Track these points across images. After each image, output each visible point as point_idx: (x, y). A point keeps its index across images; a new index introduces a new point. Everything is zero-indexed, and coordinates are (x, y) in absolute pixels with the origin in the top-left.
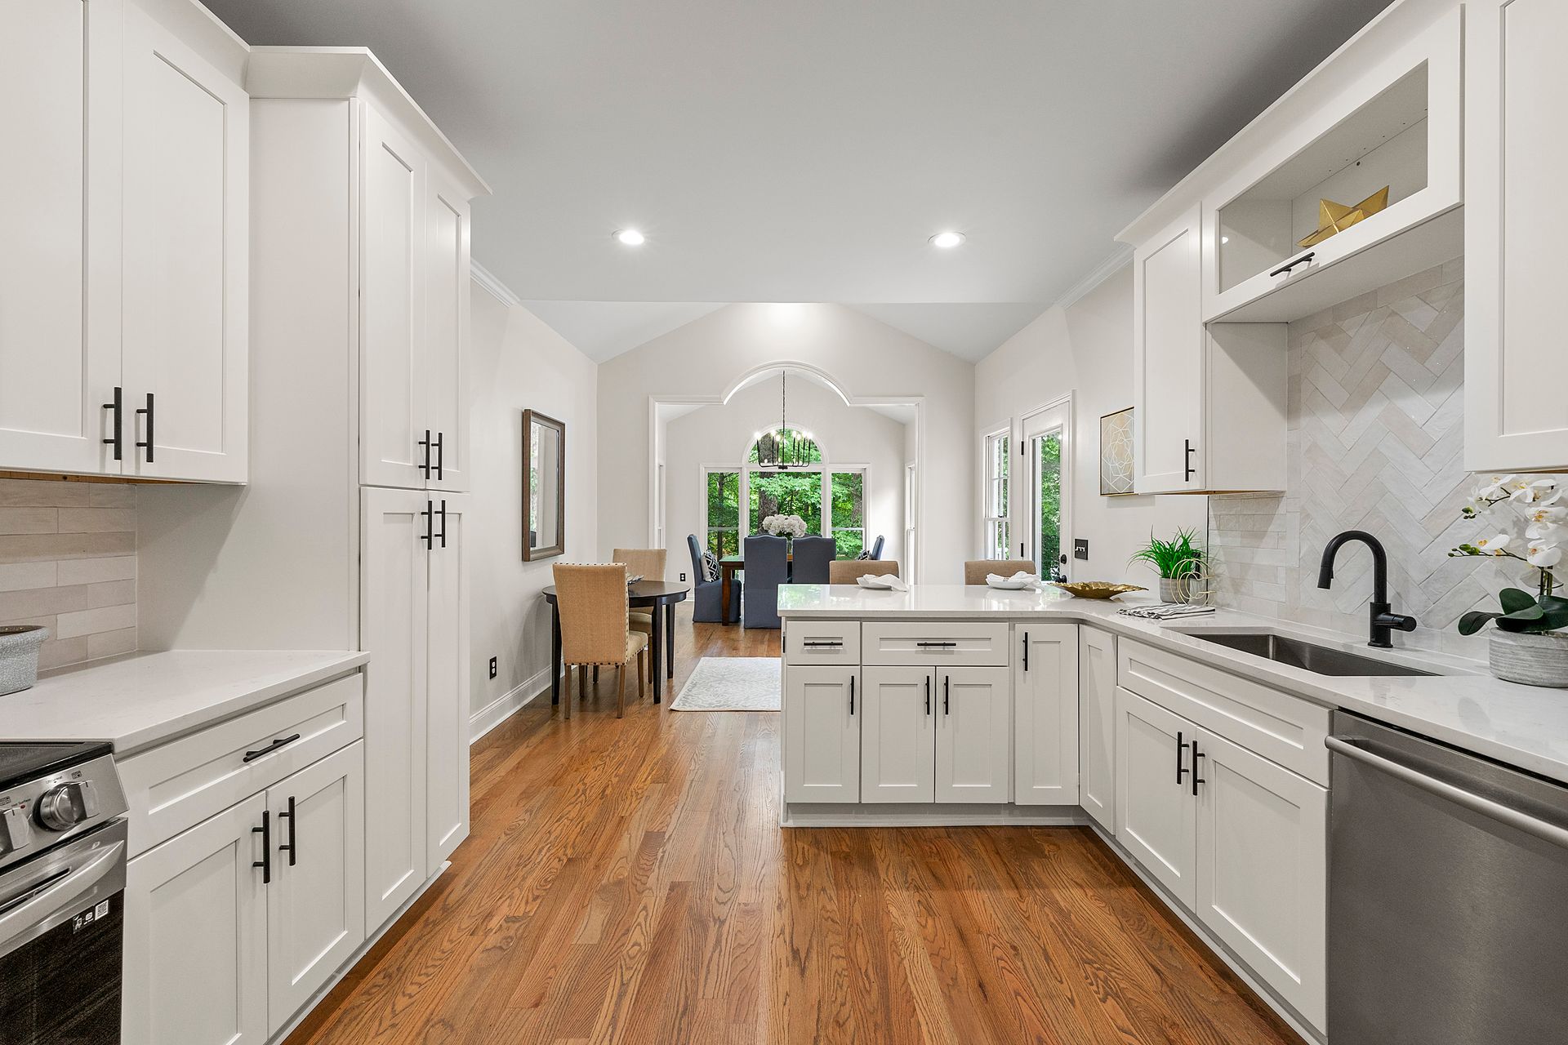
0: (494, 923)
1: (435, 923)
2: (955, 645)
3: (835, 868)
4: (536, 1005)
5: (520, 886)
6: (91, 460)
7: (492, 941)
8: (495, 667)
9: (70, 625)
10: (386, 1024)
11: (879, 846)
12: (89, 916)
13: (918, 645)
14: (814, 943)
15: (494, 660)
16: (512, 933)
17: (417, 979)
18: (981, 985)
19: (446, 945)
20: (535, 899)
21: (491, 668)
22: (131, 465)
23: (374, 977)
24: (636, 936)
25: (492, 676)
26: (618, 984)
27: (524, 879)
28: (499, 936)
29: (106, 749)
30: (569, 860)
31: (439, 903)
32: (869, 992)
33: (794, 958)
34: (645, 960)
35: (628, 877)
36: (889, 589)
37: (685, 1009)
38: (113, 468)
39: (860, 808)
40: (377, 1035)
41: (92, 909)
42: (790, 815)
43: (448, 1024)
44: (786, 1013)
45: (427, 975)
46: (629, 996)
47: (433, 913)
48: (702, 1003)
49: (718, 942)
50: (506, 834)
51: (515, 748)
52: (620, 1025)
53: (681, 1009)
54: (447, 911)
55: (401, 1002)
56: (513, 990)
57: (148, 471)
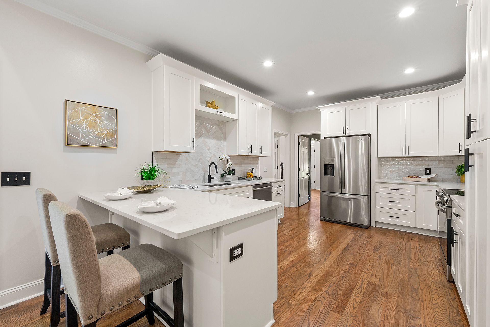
14: (302, 277)
24: (357, 300)
26: (362, 289)
34: (354, 292)
52: (361, 281)
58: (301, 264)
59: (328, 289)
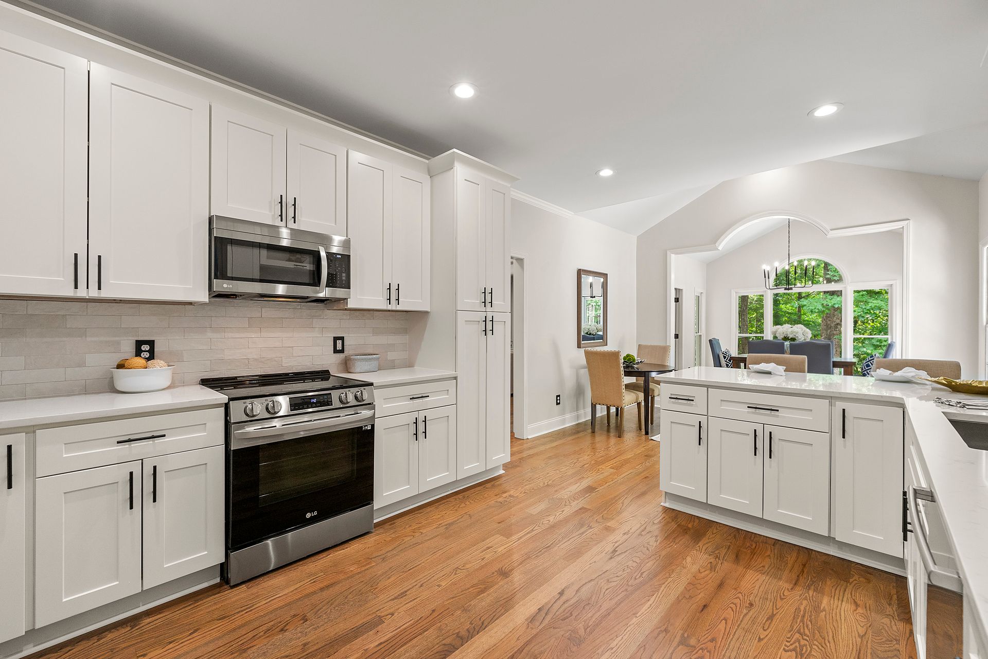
0: (504, 495)
1: (487, 488)
2: (778, 411)
3: (674, 531)
4: (499, 523)
5: (522, 487)
6: (384, 306)
7: (500, 500)
8: (559, 400)
9: (391, 356)
10: (455, 509)
11: (715, 532)
12: (366, 427)
13: (748, 407)
14: (628, 552)
15: (559, 396)
16: (508, 500)
17: (471, 501)
18: (705, 606)
19: (486, 495)
20: (524, 493)
21: (557, 400)
22: (393, 307)
23: (460, 496)
24: (551, 518)
25: (558, 404)
26: (531, 529)
27: (526, 485)
28: (504, 499)
29: (372, 384)
30: (548, 485)
31: (492, 483)
32: (636, 579)
33: (612, 552)
34: (547, 526)
35: (566, 499)
36: (769, 373)
37: (548, 547)
38: (390, 307)
39: (706, 506)
40: (451, 510)
41: (367, 426)
42: (667, 500)
43: (470, 516)
44: (588, 567)
45: (474, 501)
46: (531, 534)
47: (489, 485)
48: (556, 548)
49: (583, 533)
50: (531, 469)
51: (560, 439)
52: (522, 540)
53: (547, 545)
54: (493, 486)
55: (463, 505)
56: (496, 516)
57: (399, 308)
58: (630, 584)
59: (587, 530)
